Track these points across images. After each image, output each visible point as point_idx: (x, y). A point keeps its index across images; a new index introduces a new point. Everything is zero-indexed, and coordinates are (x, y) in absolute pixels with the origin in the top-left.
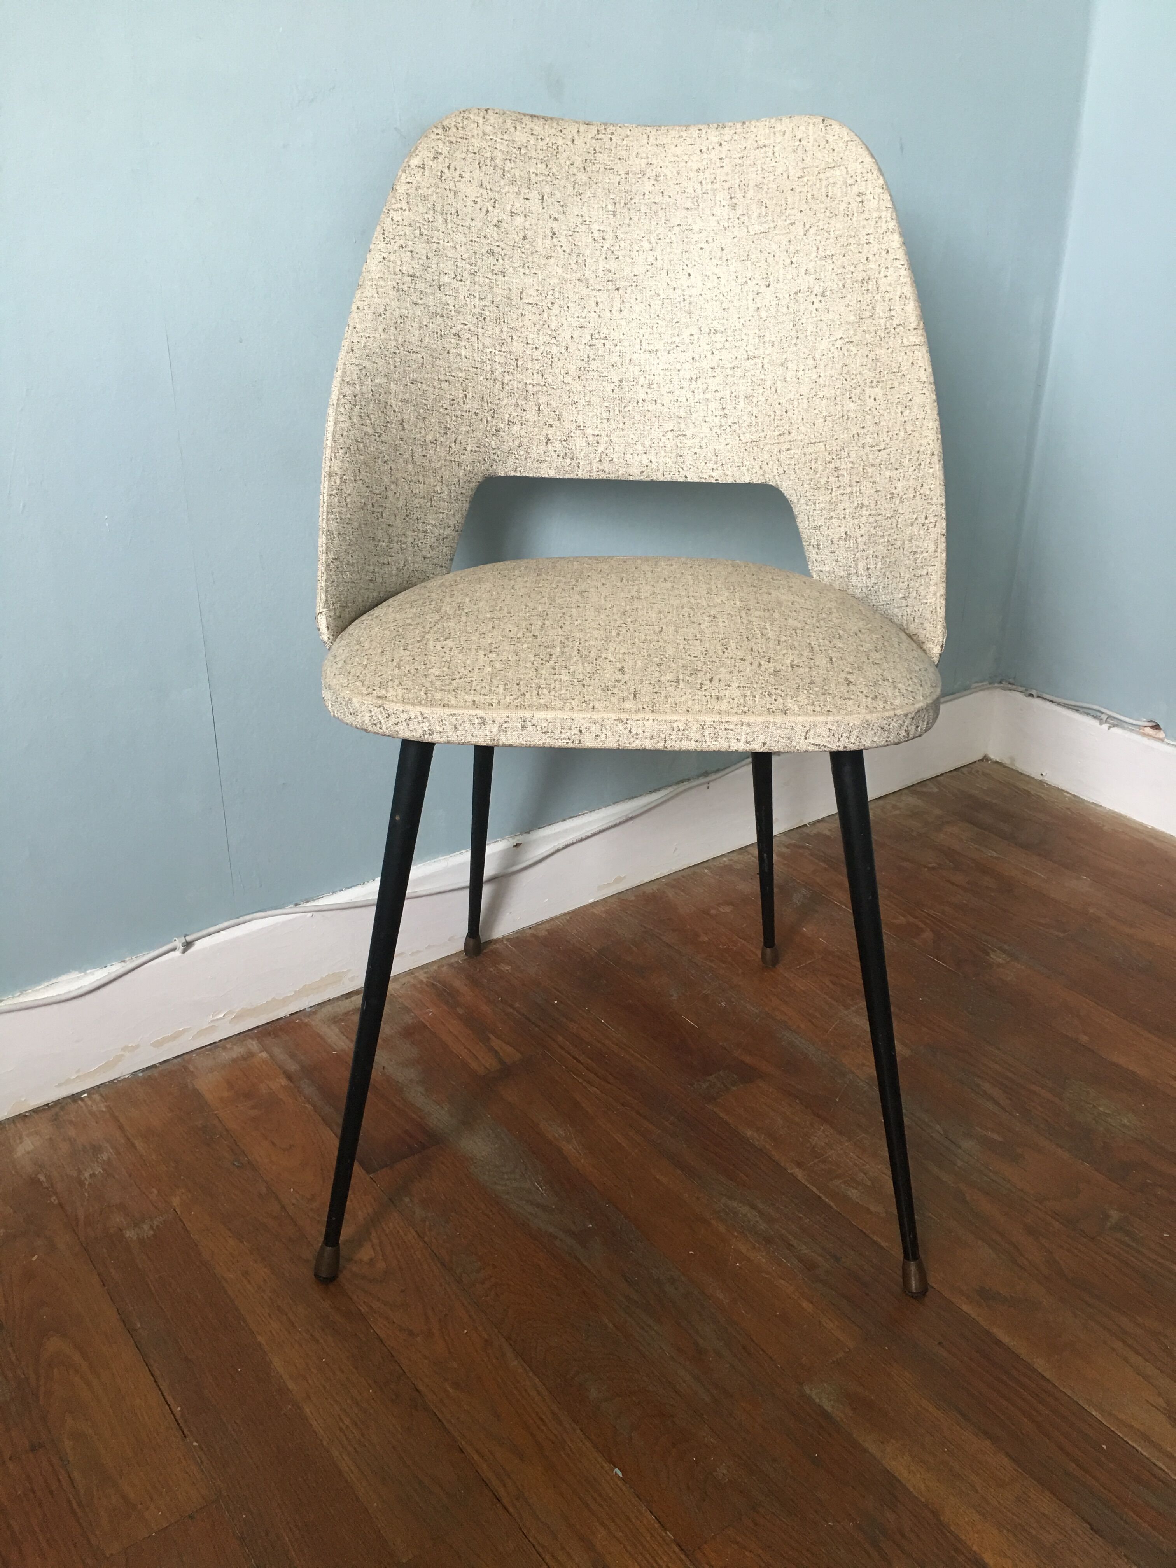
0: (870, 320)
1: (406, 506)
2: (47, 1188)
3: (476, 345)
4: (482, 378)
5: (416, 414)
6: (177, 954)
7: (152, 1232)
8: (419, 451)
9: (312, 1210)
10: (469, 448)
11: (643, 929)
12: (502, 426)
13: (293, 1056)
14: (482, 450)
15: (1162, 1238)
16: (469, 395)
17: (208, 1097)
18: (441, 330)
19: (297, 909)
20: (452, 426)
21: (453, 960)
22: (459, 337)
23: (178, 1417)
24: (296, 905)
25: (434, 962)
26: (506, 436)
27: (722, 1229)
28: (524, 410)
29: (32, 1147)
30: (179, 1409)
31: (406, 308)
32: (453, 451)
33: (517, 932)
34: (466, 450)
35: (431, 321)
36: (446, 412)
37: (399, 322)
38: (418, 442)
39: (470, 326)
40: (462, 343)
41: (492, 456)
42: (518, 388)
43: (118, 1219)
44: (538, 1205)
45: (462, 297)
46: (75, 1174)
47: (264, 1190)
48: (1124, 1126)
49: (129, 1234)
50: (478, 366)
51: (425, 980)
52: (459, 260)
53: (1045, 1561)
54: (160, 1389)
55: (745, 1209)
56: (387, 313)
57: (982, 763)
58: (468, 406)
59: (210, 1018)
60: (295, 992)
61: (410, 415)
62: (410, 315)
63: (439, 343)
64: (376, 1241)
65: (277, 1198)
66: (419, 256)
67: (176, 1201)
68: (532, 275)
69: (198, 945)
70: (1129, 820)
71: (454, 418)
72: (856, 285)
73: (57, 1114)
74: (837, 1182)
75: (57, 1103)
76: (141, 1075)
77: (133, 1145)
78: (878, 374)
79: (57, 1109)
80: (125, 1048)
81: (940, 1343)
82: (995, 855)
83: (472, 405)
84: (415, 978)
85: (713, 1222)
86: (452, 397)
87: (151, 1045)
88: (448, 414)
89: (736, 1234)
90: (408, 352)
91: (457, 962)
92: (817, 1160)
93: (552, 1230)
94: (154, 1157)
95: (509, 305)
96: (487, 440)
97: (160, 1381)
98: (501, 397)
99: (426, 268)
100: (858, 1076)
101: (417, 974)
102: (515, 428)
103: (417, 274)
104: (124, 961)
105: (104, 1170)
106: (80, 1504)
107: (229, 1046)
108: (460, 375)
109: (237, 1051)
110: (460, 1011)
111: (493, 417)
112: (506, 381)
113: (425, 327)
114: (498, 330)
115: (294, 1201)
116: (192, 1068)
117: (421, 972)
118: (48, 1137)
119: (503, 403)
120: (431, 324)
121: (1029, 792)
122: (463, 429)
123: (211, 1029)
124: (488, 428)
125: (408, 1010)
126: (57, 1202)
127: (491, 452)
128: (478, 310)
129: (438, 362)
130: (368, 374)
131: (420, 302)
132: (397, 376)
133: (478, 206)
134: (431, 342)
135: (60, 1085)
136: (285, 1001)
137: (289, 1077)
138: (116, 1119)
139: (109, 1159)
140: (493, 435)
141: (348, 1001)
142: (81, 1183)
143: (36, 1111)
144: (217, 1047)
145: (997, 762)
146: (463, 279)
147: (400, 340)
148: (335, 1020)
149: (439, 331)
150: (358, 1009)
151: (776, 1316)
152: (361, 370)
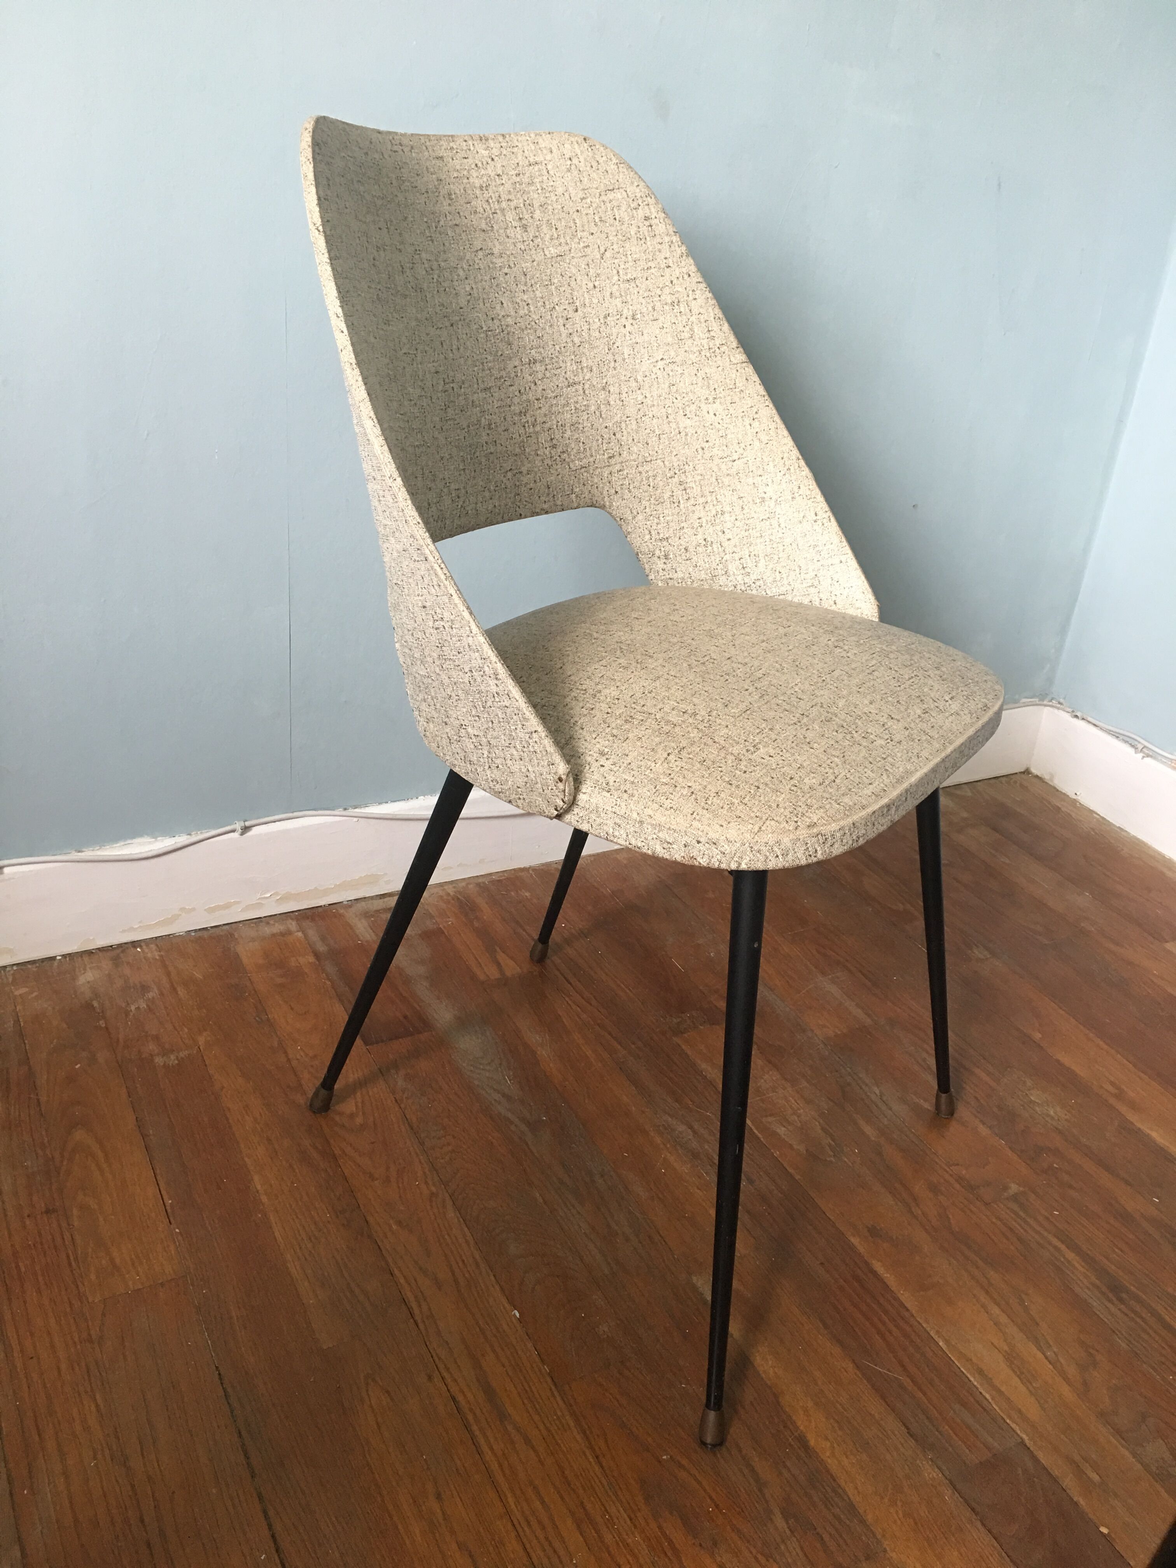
0: (690, 341)
2: (99, 1013)
6: (235, 835)
7: (176, 1062)
9: (312, 1066)
11: (658, 879)
13: (323, 939)
15: (1052, 1215)
17: (245, 960)
19: (345, 813)
21: (480, 880)
23: (168, 1208)
24: (345, 809)
25: (464, 879)
27: (658, 1140)
29: (93, 979)
30: (170, 1202)
33: (543, 865)
43: (152, 1047)
44: (504, 1095)
46: (124, 1005)
47: (276, 1044)
48: (1048, 1115)
49: (159, 1060)
51: (452, 894)
53: (859, 1449)
54: (158, 1184)
55: (682, 1128)
57: (1023, 776)
59: (259, 896)
60: (336, 885)
64: (359, 1100)
65: (286, 1053)
67: (201, 1040)
69: (255, 831)
70: (1149, 847)
72: (667, 308)
73: (118, 955)
74: (770, 1119)
75: (120, 946)
76: (193, 934)
77: (175, 989)
78: (713, 392)
79: (118, 951)
80: (182, 909)
81: (822, 1264)
82: (1007, 861)
84: (444, 890)
85: (652, 1134)
87: (205, 910)
89: (668, 1146)
91: (484, 883)
92: (758, 1098)
93: (509, 1115)
94: (190, 1002)
97: (159, 1177)
100: (816, 1035)
101: (446, 887)
104: (190, 834)
105: (147, 1006)
106: (76, 1259)
107: (272, 922)
109: (278, 928)
110: (476, 924)
115: (298, 1057)
116: (236, 935)
117: (451, 886)
118: (107, 972)
121: (1059, 808)
123: (259, 905)
125: (432, 917)
126: (104, 1025)
135: (124, 931)
136: (326, 892)
137: (317, 955)
138: (165, 966)
139: (153, 998)
141: (382, 900)
142: (127, 1013)
143: (101, 950)
144: (261, 922)
145: (1037, 777)
148: (366, 915)
150: (389, 909)
151: (685, 1217)
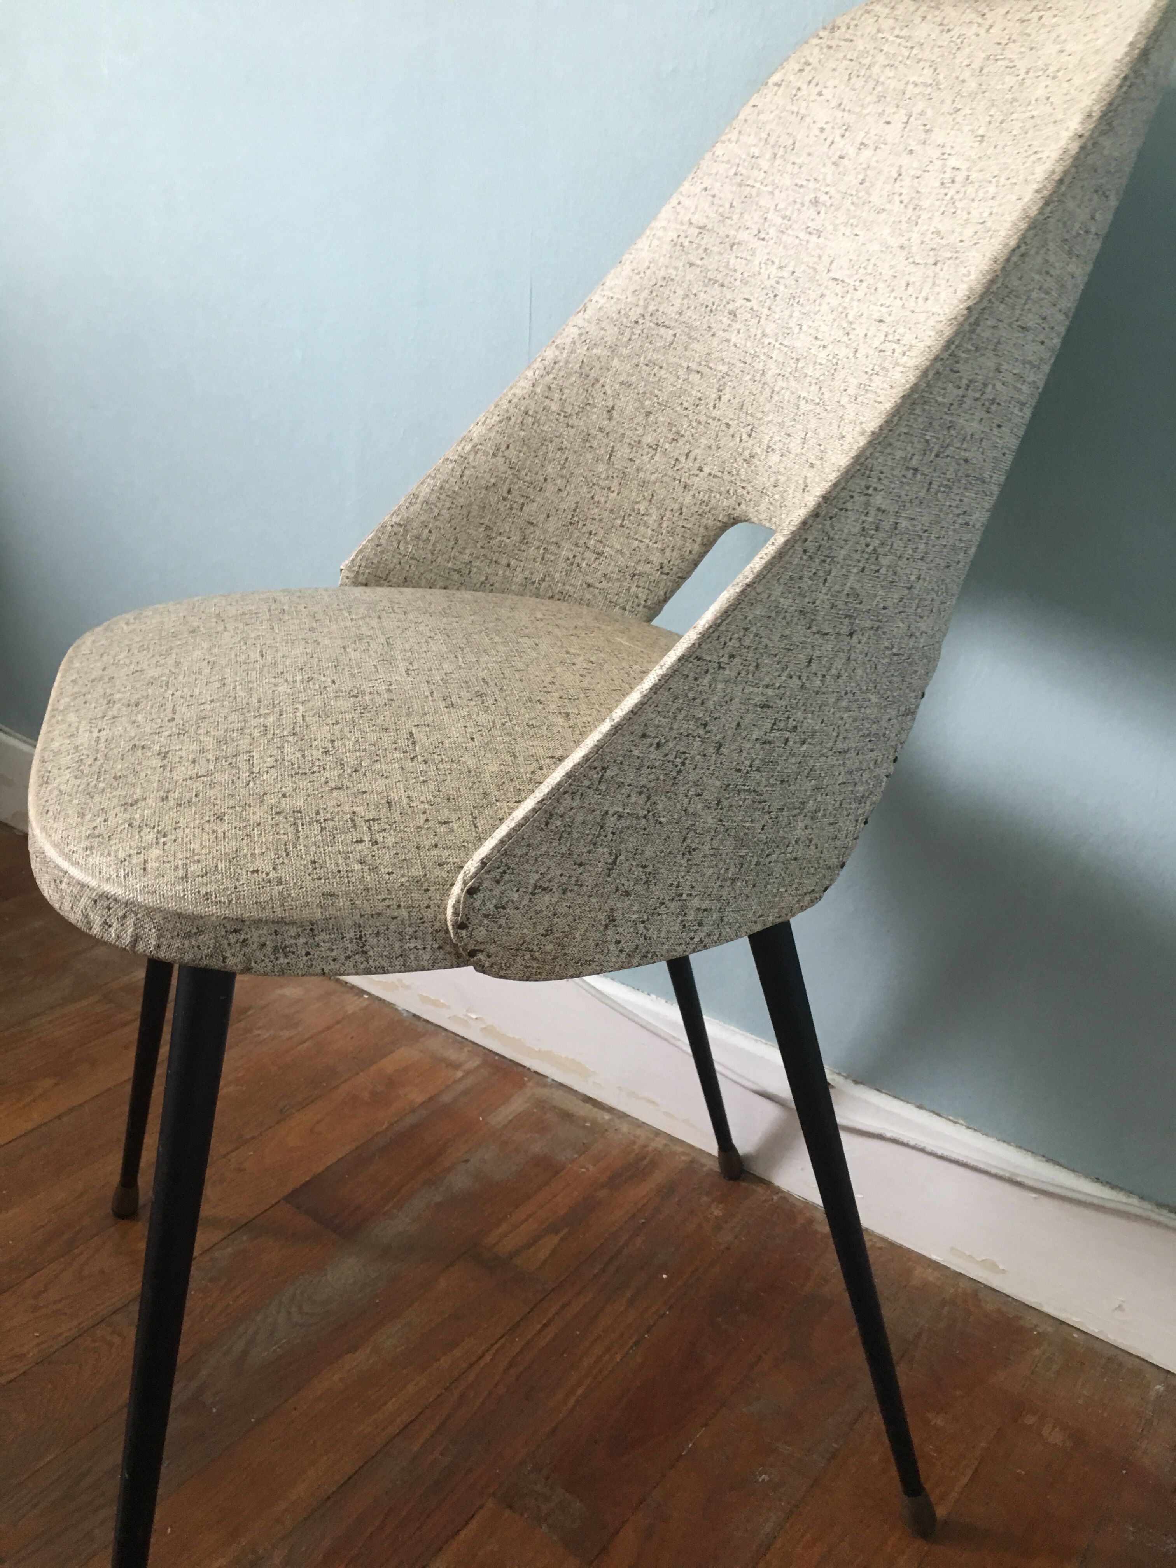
1: (575, 510)
3: (753, 331)
4: (748, 377)
5: (638, 404)
8: (623, 451)
10: (707, 470)
12: (759, 451)
14: (726, 477)
16: (725, 398)
18: (713, 304)
20: (688, 433)
22: (735, 316)
26: (761, 467)
28: (789, 435)
31: (676, 268)
32: (681, 466)
34: (701, 471)
35: (705, 289)
36: (685, 413)
37: (658, 285)
38: (628, 441)
39: (754, 304)
40: (736, 326)
41: (740, 491)
42: (789, 401)
45: (757, 262)
50: (749, 360)
52: (772, 211)
56: (648, 272)
58: (719, 413)
61: (627, 404)
62: (677, 278)
63: (705, 320)
66: (720, 202)
68: (853, 237)
71: (694, 424)
83: (723, 411)
86: (699, 395)
88: (687, 416)
90: (657, 324)
95: (811, 279)
96: (735, 465)
98: (766, 410)
99: (724, 218)
102: (774, 458)
103: (709, 226)
108: (720, 368)
111: (750, 436)
112: (777, 389)
113: (692, 296)
114: (787, 313)
119: (766, 419)
120: (702, 294)
122: (704, 441)
124: (740, 450)
127: (739, 484)
128: (772, 282)
129: (695, 345)
130: (588, 341)
131: (699, 262)
132: (628, 351)
133: (824, 136)
134: (694, 317)
140: (745, 460)
146: (767, 237)
147: (651, 308)
149: (710, 305)
152: (581, 335)
